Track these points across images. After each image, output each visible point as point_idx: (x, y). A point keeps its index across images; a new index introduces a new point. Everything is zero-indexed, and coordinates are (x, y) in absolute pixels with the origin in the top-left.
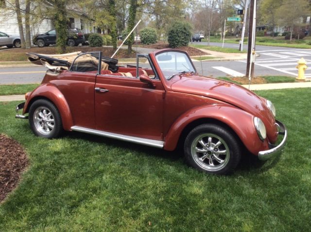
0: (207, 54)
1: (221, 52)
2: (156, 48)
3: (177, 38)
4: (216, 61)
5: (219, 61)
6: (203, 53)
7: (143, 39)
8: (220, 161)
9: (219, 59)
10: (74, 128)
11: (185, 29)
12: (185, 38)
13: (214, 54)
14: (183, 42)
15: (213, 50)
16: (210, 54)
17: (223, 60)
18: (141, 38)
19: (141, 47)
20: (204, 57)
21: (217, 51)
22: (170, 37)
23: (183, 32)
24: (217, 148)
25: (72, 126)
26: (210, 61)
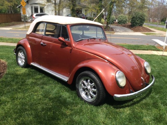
0: (153, 31)
1: (163, 31)
2: (123, 26)
3: (136, 21)
4: (157, 36)
5: (159, 36)
6: (151, 31)
7: (119, 21)
8: (93, 96)
9: (160, 35)
10: (32, 64)
11: (141, 16)
12: (141, 21)
13: (157, 32)
14: (140, 24)
15: (159, 29)
16: (155, 32)
17: (162, 36)
18: (118, 21)
19: (115, 25)
20: (151, 33)
21: (161, 30)
22: (132, 21)
23: (140, 18)
24: (92, 87)
25: (31, 62)
26: (154, 36)
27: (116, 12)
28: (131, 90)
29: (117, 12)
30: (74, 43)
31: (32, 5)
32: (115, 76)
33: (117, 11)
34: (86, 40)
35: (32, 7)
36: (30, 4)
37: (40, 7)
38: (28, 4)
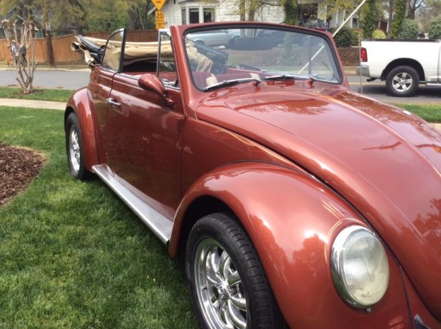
27: (427, 9)
28: (417, 317)
29: (430, 11)
30: (196, 96)
31: (184, 6)
32: (331, 251)
33: (431, 8)
34: (251, 84)
35: (183, 11)
36: (179, 3)
37: (205, 9)
38: (175, 3)
